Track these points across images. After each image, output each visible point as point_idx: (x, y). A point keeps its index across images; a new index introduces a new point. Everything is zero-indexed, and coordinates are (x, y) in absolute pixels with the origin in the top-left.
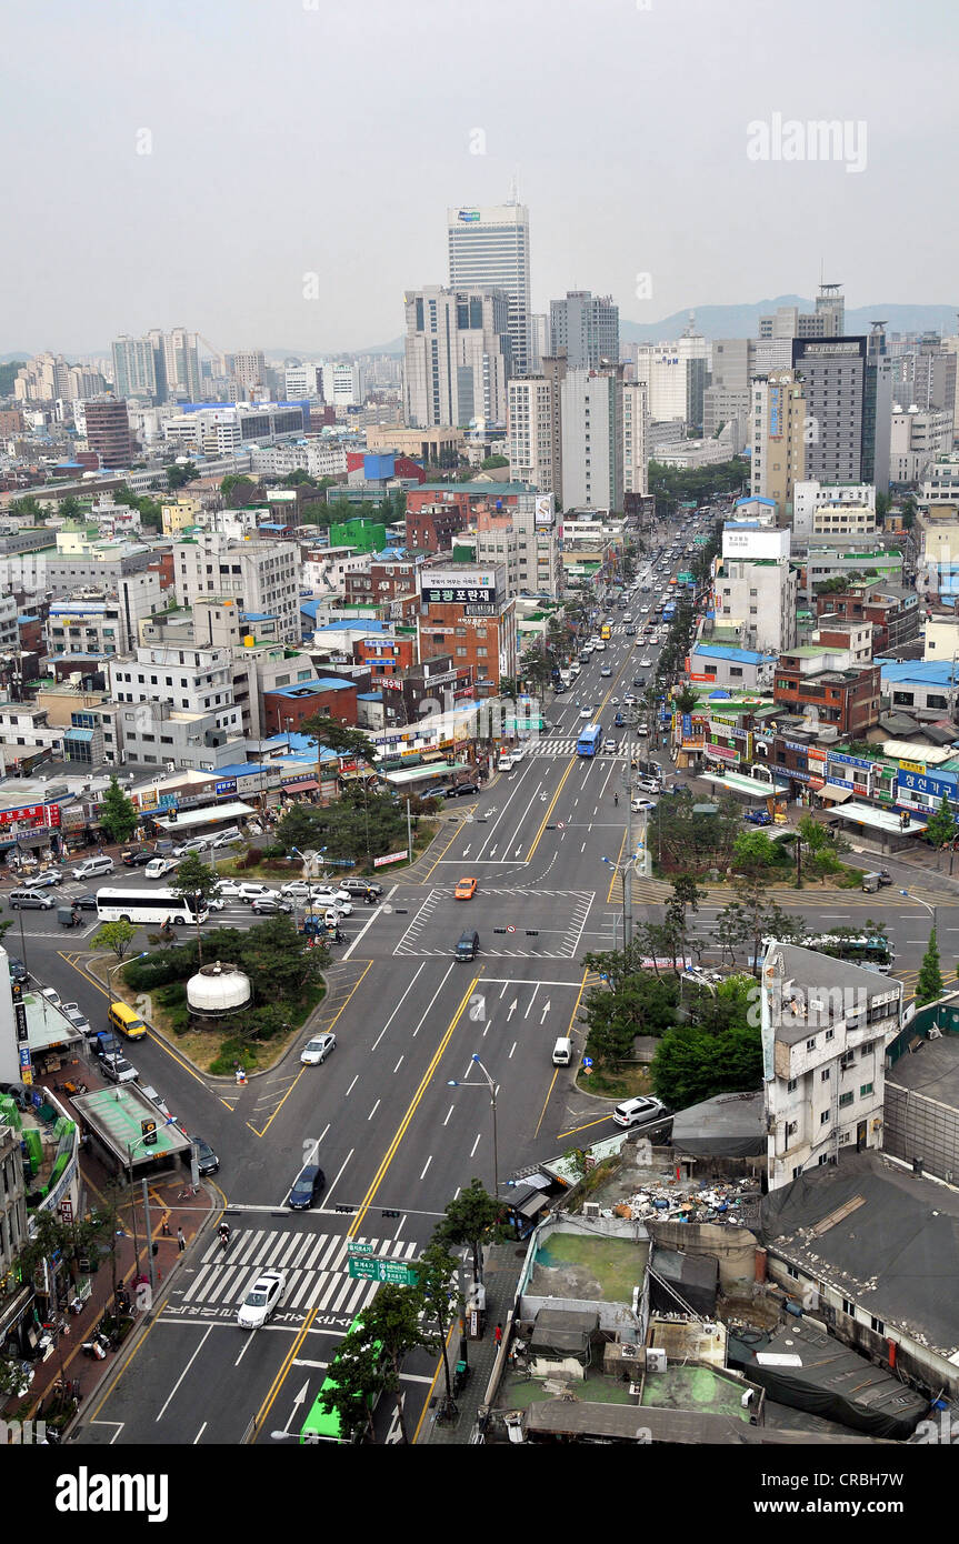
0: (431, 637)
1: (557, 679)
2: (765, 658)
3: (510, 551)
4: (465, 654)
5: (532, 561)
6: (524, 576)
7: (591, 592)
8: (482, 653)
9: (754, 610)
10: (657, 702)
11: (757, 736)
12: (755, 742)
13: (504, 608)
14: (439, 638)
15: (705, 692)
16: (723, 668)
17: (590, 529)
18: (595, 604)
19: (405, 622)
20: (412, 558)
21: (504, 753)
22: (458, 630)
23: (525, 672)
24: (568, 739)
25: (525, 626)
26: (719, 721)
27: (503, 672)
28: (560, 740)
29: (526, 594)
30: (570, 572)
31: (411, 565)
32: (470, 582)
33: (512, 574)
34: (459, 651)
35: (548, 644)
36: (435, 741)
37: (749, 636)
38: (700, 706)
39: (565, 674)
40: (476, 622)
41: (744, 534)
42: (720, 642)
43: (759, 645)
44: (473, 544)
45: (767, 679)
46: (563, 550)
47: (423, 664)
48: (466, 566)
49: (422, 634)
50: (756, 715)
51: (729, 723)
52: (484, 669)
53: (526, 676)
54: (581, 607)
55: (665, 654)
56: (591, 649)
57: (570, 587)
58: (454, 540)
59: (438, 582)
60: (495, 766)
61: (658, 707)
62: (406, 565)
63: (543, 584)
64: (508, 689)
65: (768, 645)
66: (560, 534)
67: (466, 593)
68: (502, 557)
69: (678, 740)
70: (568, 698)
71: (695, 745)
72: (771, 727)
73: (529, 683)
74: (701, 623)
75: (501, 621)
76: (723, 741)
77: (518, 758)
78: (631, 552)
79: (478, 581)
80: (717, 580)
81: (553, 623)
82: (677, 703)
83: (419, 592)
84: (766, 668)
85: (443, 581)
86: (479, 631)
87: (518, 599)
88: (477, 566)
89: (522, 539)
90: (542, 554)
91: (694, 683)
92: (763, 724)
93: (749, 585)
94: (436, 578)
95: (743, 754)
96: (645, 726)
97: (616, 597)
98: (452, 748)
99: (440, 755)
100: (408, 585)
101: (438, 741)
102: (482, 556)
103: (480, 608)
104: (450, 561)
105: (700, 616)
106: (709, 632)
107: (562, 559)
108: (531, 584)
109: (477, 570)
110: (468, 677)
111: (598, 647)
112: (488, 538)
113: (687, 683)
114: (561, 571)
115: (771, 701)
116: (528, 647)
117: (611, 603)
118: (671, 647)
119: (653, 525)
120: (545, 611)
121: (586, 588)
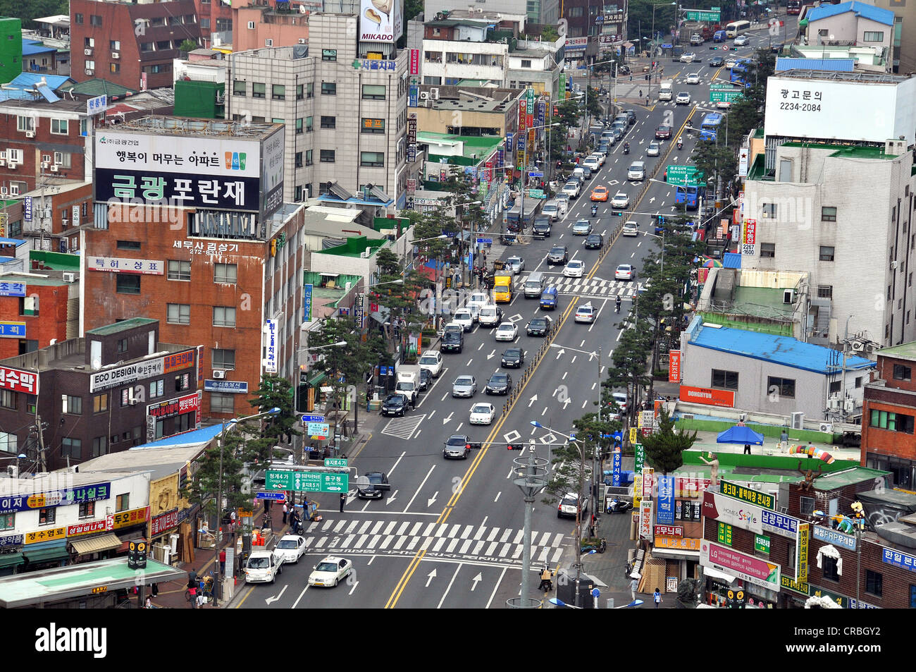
0: (113, 280)
1: (390, 384)
2: (845, 360)
3: (299, 97)
4: (185, 320)
5: (348, 124)
6: (328, 156)
7: (474, 197)
8: (224, 318)
9: (827, 254)
10: (604, 444)
11: (819, 532)
12: (814, 545)
13: (277, 223)
14: (129, 281)
15: (709, 428)
16: (752, 377)
17: (481, 59)
18: (482, 223)
19: (57, 242)
20: (79, 101)
21: (260, 542)
22: (174, 266)
23: (320, 366)
24: (406, 518)
25: (326, 264)
26: (736, 492)
27: (269, 364)
28: (387, 520)
29: (333, 196)
30: (432, 151)
31: (75, 116)
32: (204, 160)
33: (302, 149)
34: (174, 313)
35: (373, 308)
36: (104, 510)
37: (815, 310)
38: (696, 460)
39: (407, 376)
40: (215, 251)
41: (813, 86)
42: (748, 319)
43: (836, 331)
44: (218, 76)
45: (849, 406)
46: (418, 103)
47: (90, 338)
48: (198, 125)
49: (90, 272)
50: (819, 484)
51: (757, 498)
52: (227, 354)
53: (321, 375)
54: (450, 229)
55: (627, 342)
56: (468, 323)
57: (430, 186)
58: (179, 68)
59: (132, 156)
60: (239, 572)
61: (605, 456)
62: (63, 116)
63: (370, 175)
64: (276, 401)
65: (854, 329)
66: (414, 65)
67: (194, 186)
68: (282, 111)
69: (645, 532)
70: (411, 427)
71: (683, 543)
72: (852, 514)
73: (327, 389)
74: (711, 274)
75: (269, 251)
76: (743, 539)
77: (291, 555)
78: (568, 114)
79: (222, 161)
80: (749, 185)
81: (387, 261)
82: (647, 449)
83: (89, 179)
84: (848, 381)
85: (144, 156)
86: (220, 272)
87: (314, 206)
88: (220, 126)
89: (327, 73)
90: (372, 109)
91: (686, 407)
92: (833, 505)
93: (821, 194)
94: (128, 149)
95: (787, 570)
96: (572, 496)
97: (529, 212)
98: (142, 528)
99: (113, 542)
100: (66, 161)
101: (113, 510)
102: (237, 105)
103: (224, 220)
104: (166, 112)
105: (707, 261)
106: (727, 297)
107: (413, 121)
108: (341, 173)
109: (220, 135)
110: (191, 372)
111: (484, 319)
112: (250, 68)
113: (671, 406)
114: (410, 146)
115: (855, 455)
116: (328, 311)
117: (518, 223)
118: (642, 327)
119: (620, 59)
120: (370, 234)
121: (463, 189)
